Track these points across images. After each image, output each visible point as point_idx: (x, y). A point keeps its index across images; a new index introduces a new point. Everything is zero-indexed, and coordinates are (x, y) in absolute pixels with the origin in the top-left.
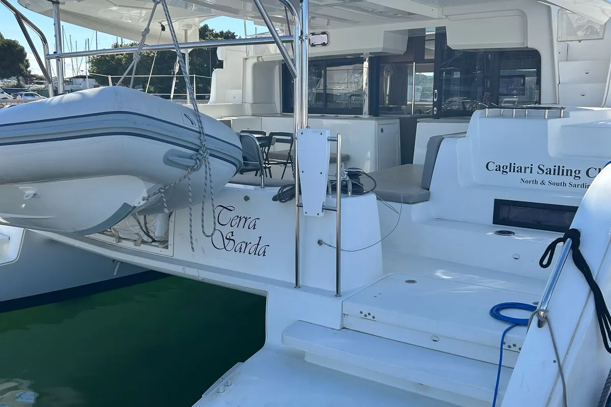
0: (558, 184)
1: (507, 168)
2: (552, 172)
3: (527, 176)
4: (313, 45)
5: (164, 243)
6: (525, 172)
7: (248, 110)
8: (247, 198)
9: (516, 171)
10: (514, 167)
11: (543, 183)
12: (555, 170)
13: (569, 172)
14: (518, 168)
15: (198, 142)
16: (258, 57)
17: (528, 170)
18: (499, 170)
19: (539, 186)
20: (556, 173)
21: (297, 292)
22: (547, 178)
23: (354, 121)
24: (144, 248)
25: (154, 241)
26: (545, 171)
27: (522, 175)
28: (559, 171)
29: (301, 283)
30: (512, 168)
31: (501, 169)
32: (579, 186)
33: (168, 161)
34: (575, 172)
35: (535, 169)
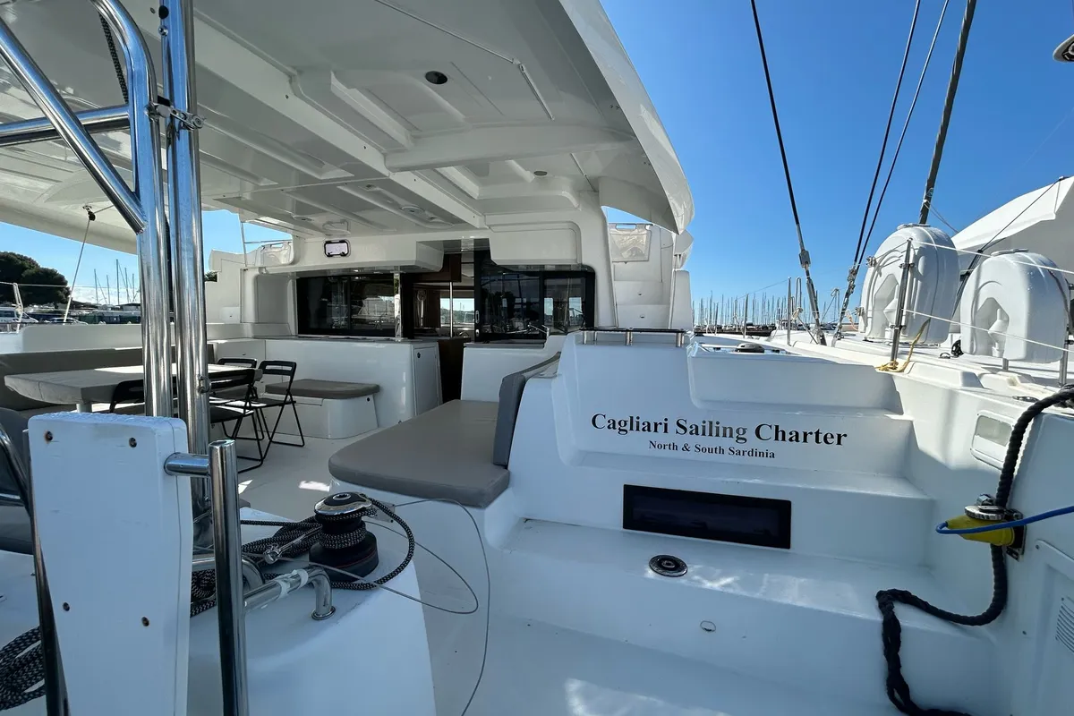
0: (710, 451)
1: (625, 425)
2: (700, 431)
3: (660, 437)
4: (329, 256)
6: (656, 431)
7: (248, 330)
9: (641, 428)
10: (638, 423)
11: (686, 448)
12: (704, 427)
13: (729, 433)
14: (644, 424)
16: (260, 268)
17: (661, 428)
18: (614, 428)
19: (680, 454)
20: (707, 433)
22: (692, 440)
23: (386, 345)
26: (689, 430)
27: (651, 435)
28: (711, 429)
30: (633, 424)
31: (617, 426)
32: (746, 453)
34: (738, 431)
35: (672, 426)
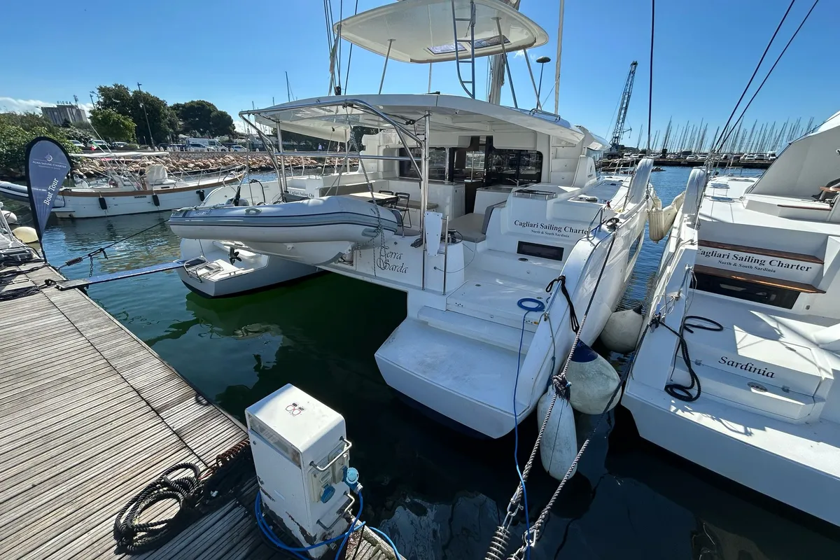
0: (550, 234)
1: (525, 224)
2: (548, 228)
3: (536, 229)
5: (351, 263)
6: (534, 227)
7: (381, 175)
8: (396, 243)
9: (529, 226)
12: (549, 226)
13: (556, 229)
14: (530, 224)
15: (378, 223)
16: (386, 146)
17: (536, 226)
21: (423, 292)
22: (546, 231)
24: (339, 265)
25: (344, 261)
26: (544, 227)
27: (532, 229)
28: (551, 227)
29: (425, 287)
30: (527, 224)
31: (522, 225)
32: (558, 235)
33: (364, 234)
34: (559, 228)
35: (539, 226)
